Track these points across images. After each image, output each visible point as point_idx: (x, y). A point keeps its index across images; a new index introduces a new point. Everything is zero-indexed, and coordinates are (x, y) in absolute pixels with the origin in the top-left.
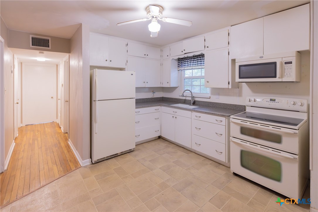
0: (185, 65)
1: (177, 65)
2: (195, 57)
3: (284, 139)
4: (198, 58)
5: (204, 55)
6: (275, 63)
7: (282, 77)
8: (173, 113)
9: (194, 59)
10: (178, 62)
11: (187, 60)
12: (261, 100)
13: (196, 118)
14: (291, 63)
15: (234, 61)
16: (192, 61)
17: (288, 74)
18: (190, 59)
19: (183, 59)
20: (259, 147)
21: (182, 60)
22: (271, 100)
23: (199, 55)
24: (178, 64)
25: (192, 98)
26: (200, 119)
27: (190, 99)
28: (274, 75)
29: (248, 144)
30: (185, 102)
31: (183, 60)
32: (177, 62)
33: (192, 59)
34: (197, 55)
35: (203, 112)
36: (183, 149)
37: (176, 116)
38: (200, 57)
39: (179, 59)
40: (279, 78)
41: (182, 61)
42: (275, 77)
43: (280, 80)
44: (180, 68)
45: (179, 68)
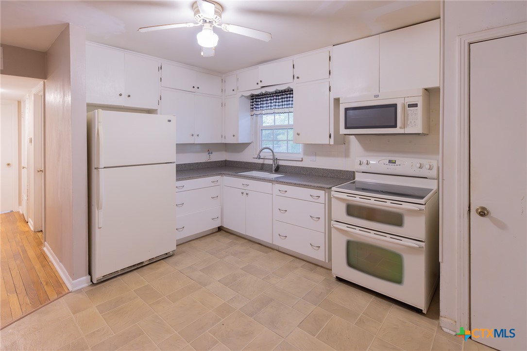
0: (263, 107)
1: (249, 107)
2: (279, 94)
3: (407, 220)
4: (284, 95)
5: (293, 91)
6: (395, 106)
7: (404, 127)
8: (242, 187)
9: (277, 98)
10: (252, 101)
11: (265, 98)
12: (377, 162)
13: (279, 193)
14: (416, 105)
15: (337, 101)
16: (273, 99)
17: (413, 122)
18: (271, 97)
19: (259, 96)
20: (372, 234)
21: (258, 98)
22: (390, 162)
23: (285, 91)
24: (252, 104)
25: (274, 161)
26: (286, 194)
27: (271, 162)
28: (394, 124)
29: (357, 231)
30: (262, 168)
31: (260, 99)
32: (249, 102)
33: (273, 96)
34: (282, 91)
35: (291, 183)
36: (259, 246)
37: (247, 192)
38: (287, 93)
39: (252, 97)
40: (401, 128)
41: (257, 100)
42: (395, 126)
43: (402, 131)
44: (255, 112)
45: (253, 111)
